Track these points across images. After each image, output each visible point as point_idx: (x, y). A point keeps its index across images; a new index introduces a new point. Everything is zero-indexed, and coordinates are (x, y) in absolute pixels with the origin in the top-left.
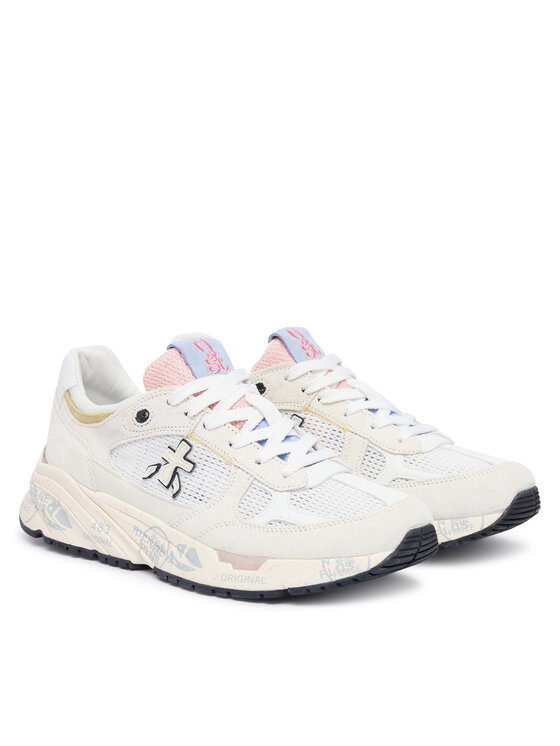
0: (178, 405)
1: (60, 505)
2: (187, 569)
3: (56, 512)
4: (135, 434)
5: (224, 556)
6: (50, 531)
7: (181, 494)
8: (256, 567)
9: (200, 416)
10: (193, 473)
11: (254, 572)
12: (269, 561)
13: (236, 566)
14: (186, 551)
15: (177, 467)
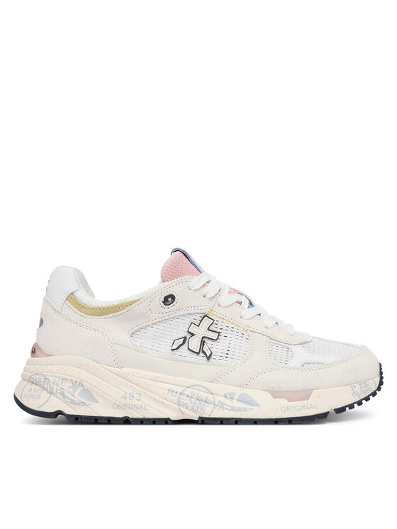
0: (198, 289)
1: (82, 385)
2: (245, 410)
3: (78, 391)
4: (161, 315)
5: (276, 394)
6: (74, 408)
7: (213, 357)
8: (307, 398)
9: (215, 298)
10: (218, 340)
11: (305, 402)
12: (315, 391)
13: (290, 400)
14: (236, 397)
15: (204, 337)
